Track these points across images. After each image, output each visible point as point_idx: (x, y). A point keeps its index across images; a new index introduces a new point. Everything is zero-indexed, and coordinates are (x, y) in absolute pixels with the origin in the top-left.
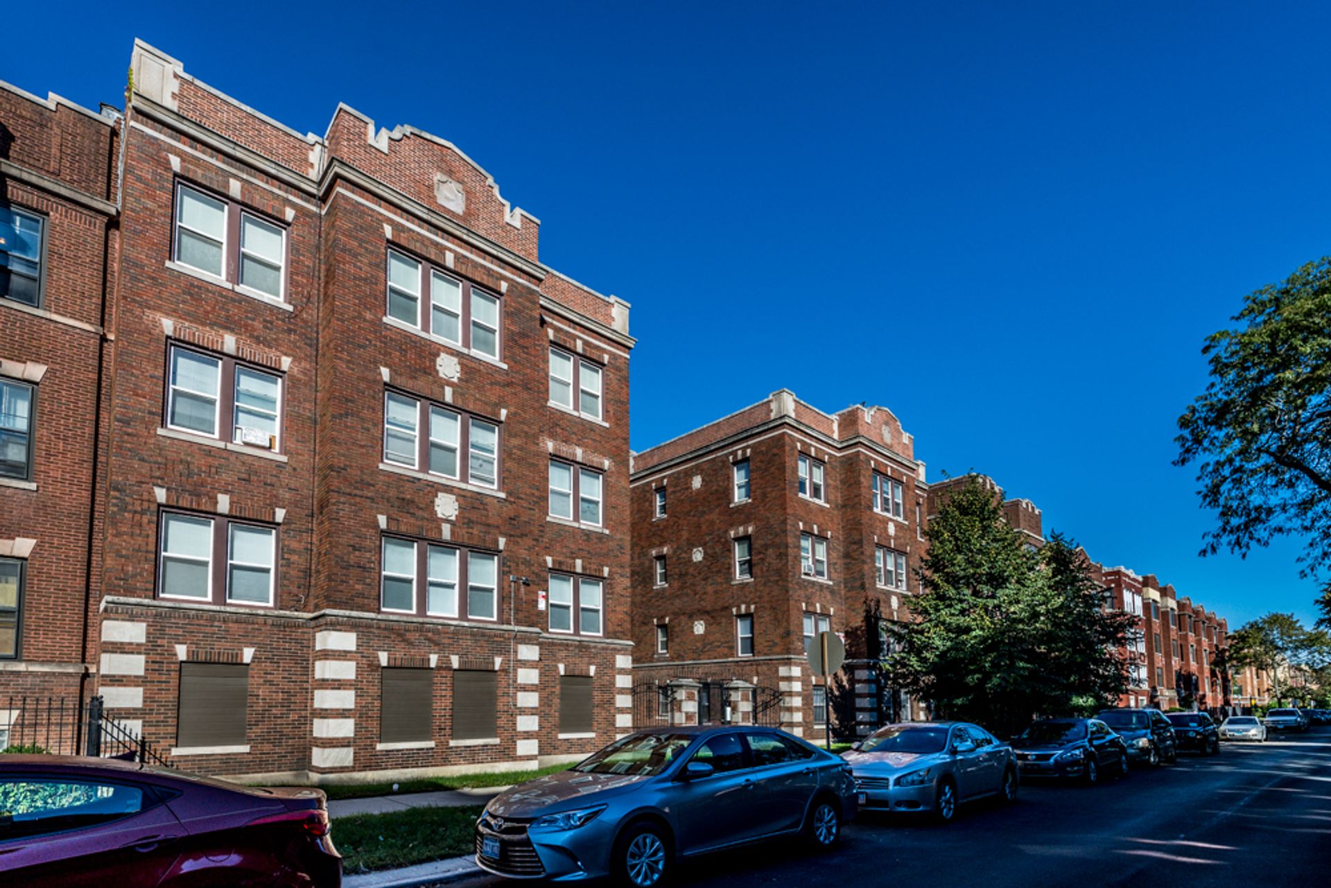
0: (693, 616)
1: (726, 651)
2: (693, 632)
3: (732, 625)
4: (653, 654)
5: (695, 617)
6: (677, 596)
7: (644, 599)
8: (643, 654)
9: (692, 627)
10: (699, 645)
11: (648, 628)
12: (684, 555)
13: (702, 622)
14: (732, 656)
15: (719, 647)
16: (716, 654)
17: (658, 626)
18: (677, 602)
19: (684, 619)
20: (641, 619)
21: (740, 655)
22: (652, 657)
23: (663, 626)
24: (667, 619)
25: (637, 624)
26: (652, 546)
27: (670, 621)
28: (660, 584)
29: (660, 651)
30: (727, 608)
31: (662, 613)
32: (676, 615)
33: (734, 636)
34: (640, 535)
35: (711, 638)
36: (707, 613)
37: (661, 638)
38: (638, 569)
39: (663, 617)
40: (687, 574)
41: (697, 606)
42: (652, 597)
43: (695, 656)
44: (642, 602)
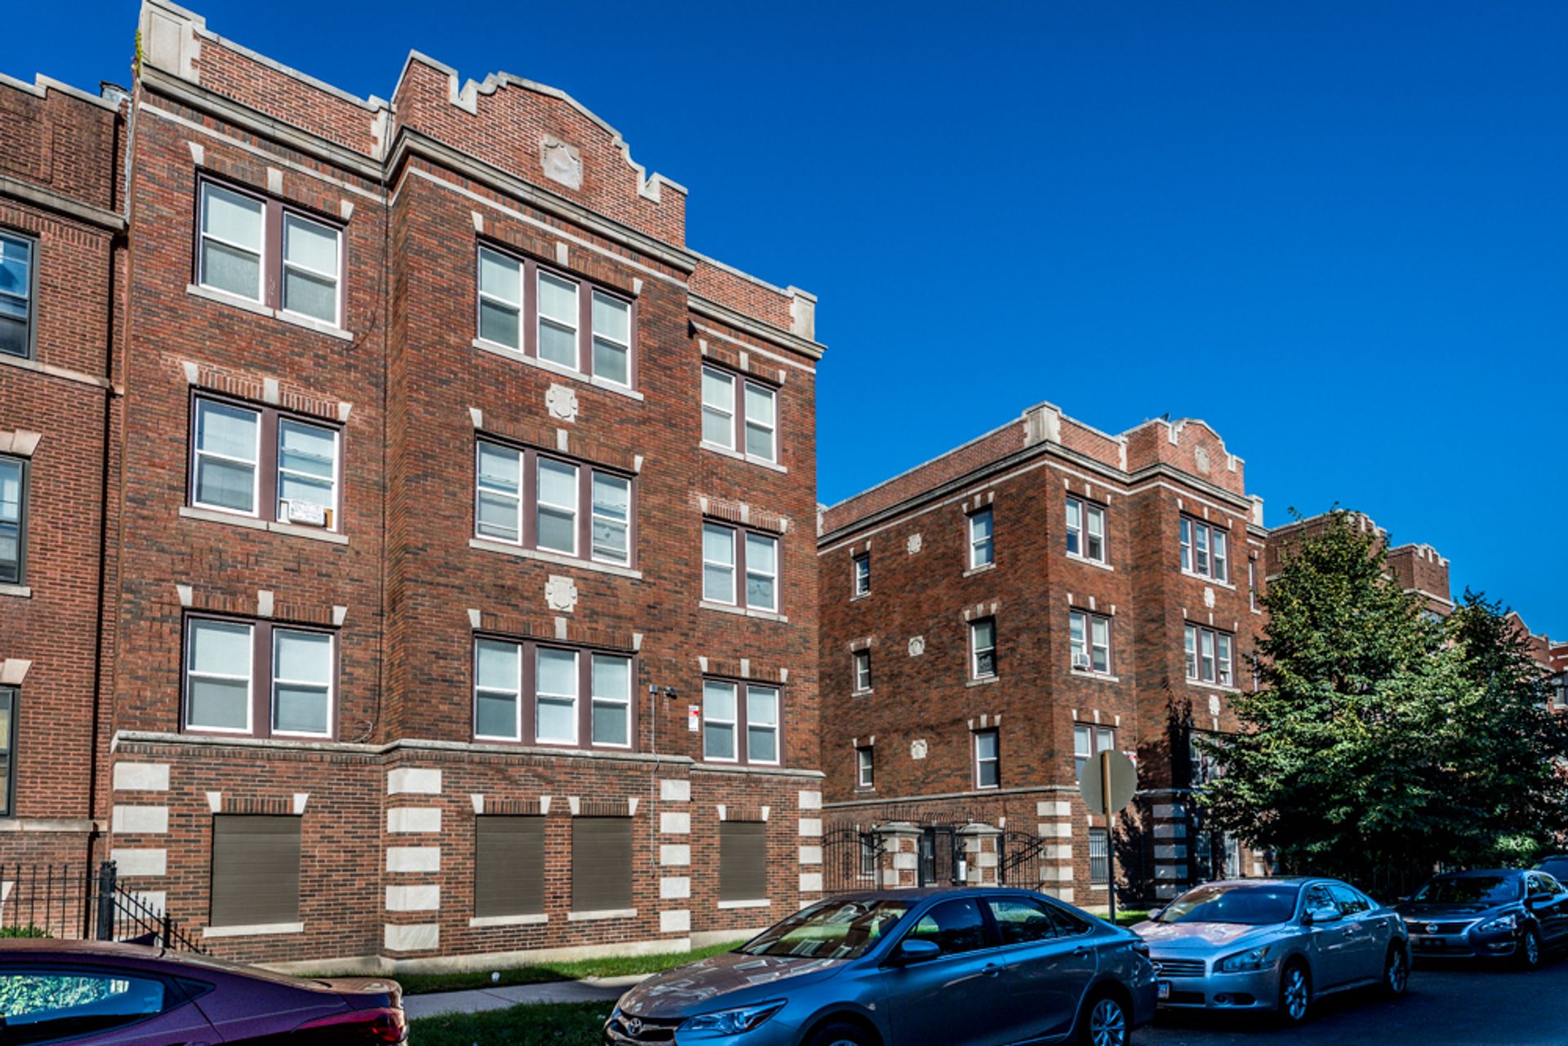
0: (909, 734)
1: (959, 781)
2: (909, 756)
3: (967, 744)
4: (853, 789)
5: (913, 735)
6: (887, 706)
7: (839, 712)
8: (838, 788)
9: (909, 750)
10: (919, 774)
11: (843, 752)
12: (896, 648)
13: (923, 741)
14: (968, 787)
15: (948, 776)
16: (944, 786)
17: (860, 749)
18: (887, 716)
19: (896, 739)
20: (835, 740)
21: (979, 787)
22: (851, 792)
23: (866, 749)
24: (872, 740)
25: (830, 747)
26: (850, 636)
27: (876, 741)
28: (861, 690)
29: (862, 784)
30: (959, 721)
31: (865, 731)
32: (884, 732)
33: (969, 760)
34: (832, 622)
35: (937, 764)
36: (932, 728)
37: (863, 765)
38: (831, 670)
39: (867, 736)
40: (900, 674)
41: (917, 720)
42: (850, 708)
43: (913, 789)
44: (836, 716)
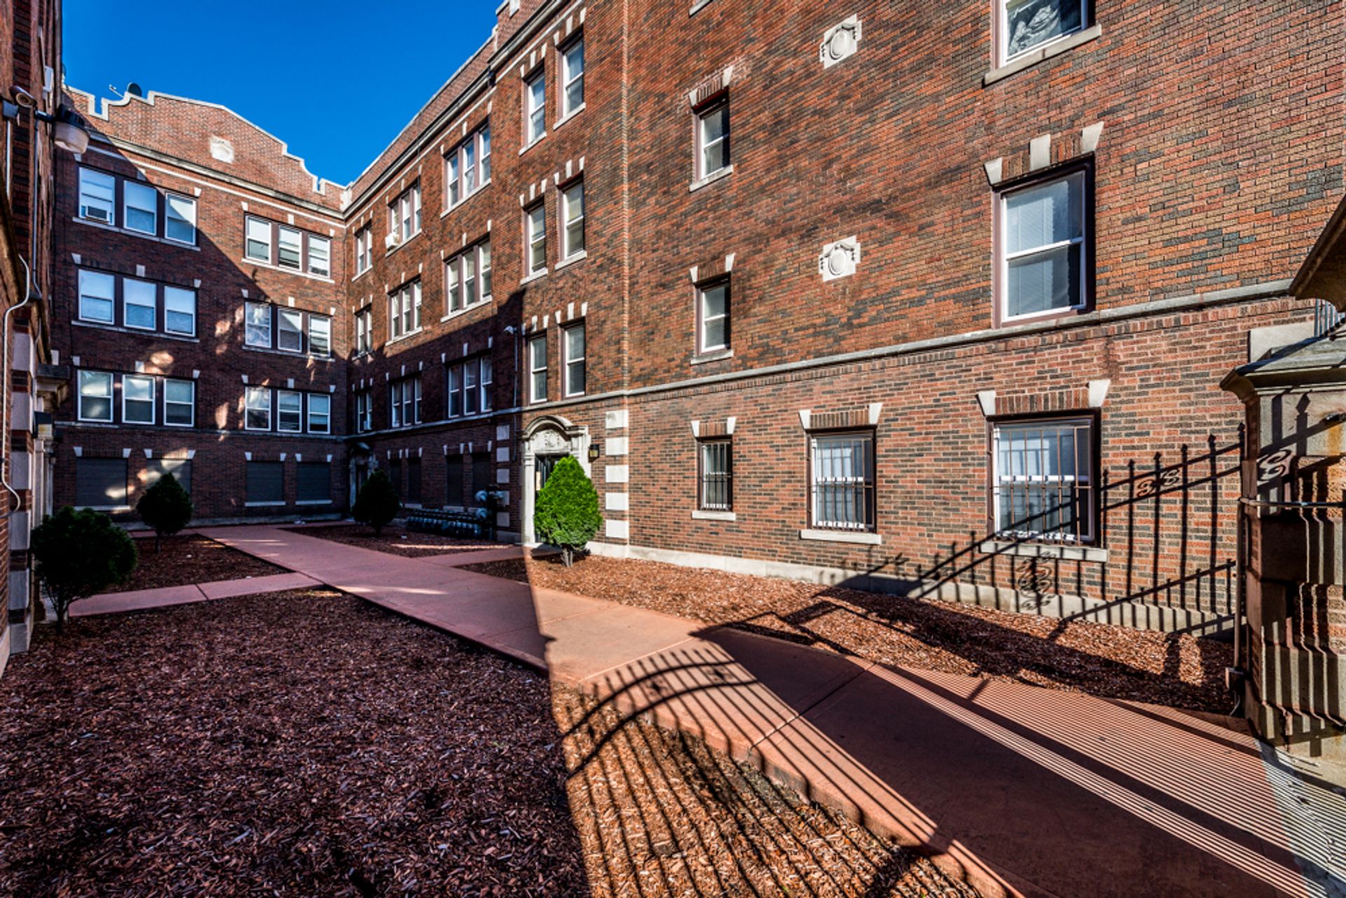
0: (811, 234)
2: (814, 277)
4: (689, 355)
5: (824, 231)
6: (762, 190)
7: (665, 226)
8: (658, 361)
9: (812, 264)
10: (836, 309)
11: (671, 296)
12: (789, 64)
13: (851, 241)
15: (921, 301)
16: (905, 326)
17: (702, 285)
18: (764, 208)
19: (782, 250)
20: (654, 279)
21: (1005, 317)
22: (684, 364)
23: (716, 283)
24: (729, 262)
25: (645, 291)
27: (738, 262)
28: (703, 175)
29: (704, 349)
30: (969, 166)
31: (713, 249)
32: (757, 241)
33: (987, 254)
34: (654, 69)
35: (887, 281)
36: (875, 207)
37: (707, 314)
38: (647, 157)
39: (719, 257)
40: (798, 113)
41: (836, 199)
42: (686, 215)
43: (821, 344)
44: (659, 235)
